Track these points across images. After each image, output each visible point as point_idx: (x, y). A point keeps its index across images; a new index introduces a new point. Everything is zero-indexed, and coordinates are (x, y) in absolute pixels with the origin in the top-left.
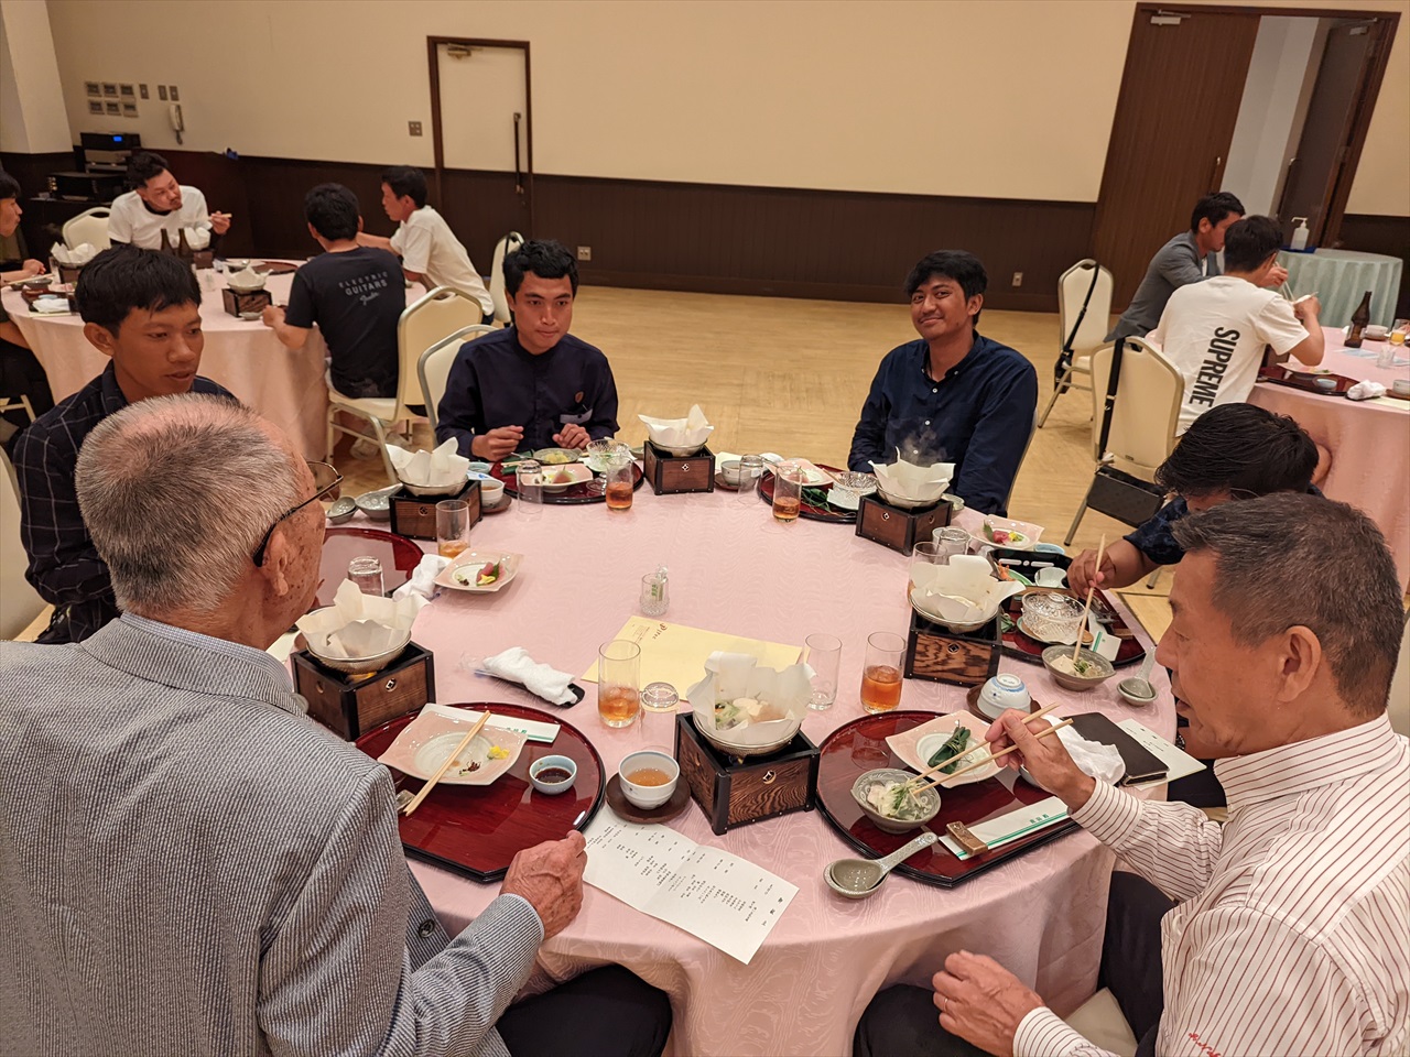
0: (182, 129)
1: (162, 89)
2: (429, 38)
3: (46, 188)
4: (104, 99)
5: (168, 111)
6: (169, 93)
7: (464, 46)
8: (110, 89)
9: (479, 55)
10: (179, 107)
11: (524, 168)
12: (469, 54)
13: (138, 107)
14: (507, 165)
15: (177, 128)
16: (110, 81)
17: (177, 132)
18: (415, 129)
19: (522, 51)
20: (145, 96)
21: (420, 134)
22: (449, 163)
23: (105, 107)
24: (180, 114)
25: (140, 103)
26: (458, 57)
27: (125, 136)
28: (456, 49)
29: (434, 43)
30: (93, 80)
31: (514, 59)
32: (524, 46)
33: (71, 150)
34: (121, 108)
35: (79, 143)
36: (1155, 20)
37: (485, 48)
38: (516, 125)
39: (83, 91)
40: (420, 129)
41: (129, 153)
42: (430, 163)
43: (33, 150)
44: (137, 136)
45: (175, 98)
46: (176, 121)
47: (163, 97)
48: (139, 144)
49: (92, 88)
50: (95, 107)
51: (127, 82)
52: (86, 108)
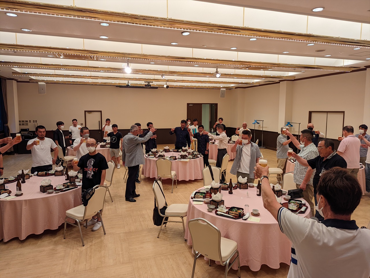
2: (85, 111)
4: (22, 123)
6: (35, 121)
9: (93, 113)
13: (28, 124)
14: (98, 129)
16: (23, 120)
20: (30, 122)
26: (90, 113)
31: (99, 113)
32: (101, 111)
33: (19, 132)
34: (25, 124)
36: (189, 105)
38: (99, 123)
40: (83, 124)
44: (29, 129)
49: (20, 121)
51: (26, 120)
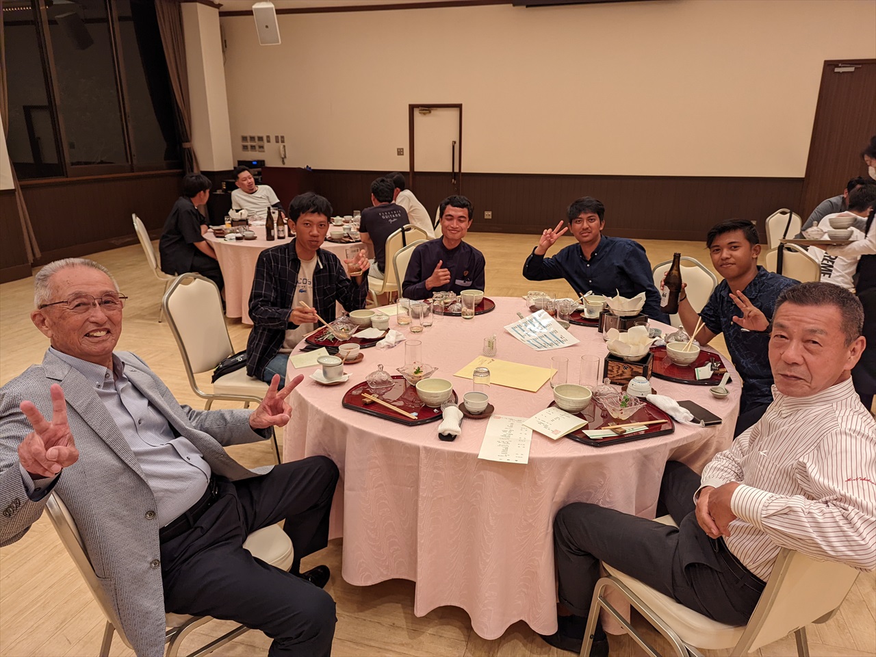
0: (285, 157)
1: (277, 137)
2: (410, 105)
3: (220, 188)
4: (249, 144)
5: (279, 147)
6: (280, 139)
7: (427, 108)
8: (252, 138)
9: (435, 112)
10: (284, 146)
11: (457, 170)
12: (430, 112)
13: (265, 147)
14: (447, 168)
15: (283, 156)
16: (252, 135)
17: (283, 158)
18: (400, 152)
19: (458, 109)
20: (269, 141)
21: (403, 155)
22: (417, 169)
23: (249, 147)
24: (285, 150)
25: (266, 145)
26: (424, 114)
27: (258, 161)
28: (424, 110)
29: (412, 108)
30: (245, 135)
31: (454, 113)
32: (459, 106)
33: (233, 169)
34: (257, 148)
35: (236, 166)
36: (837, 70)
37: (438, 109)
38: (453, 147)
39: (240, 139)
40: (403, 152)
41: (260, 169)
42: (407, 169)
43: (216, 170)
44: (264, 161)
45: (283, 142)
46: (282, 153)
47: (277, 142)
48: (264, 165)
49: (244, 139)
50: (245, 148)
51: (260, 135)
52: (241, 148)
